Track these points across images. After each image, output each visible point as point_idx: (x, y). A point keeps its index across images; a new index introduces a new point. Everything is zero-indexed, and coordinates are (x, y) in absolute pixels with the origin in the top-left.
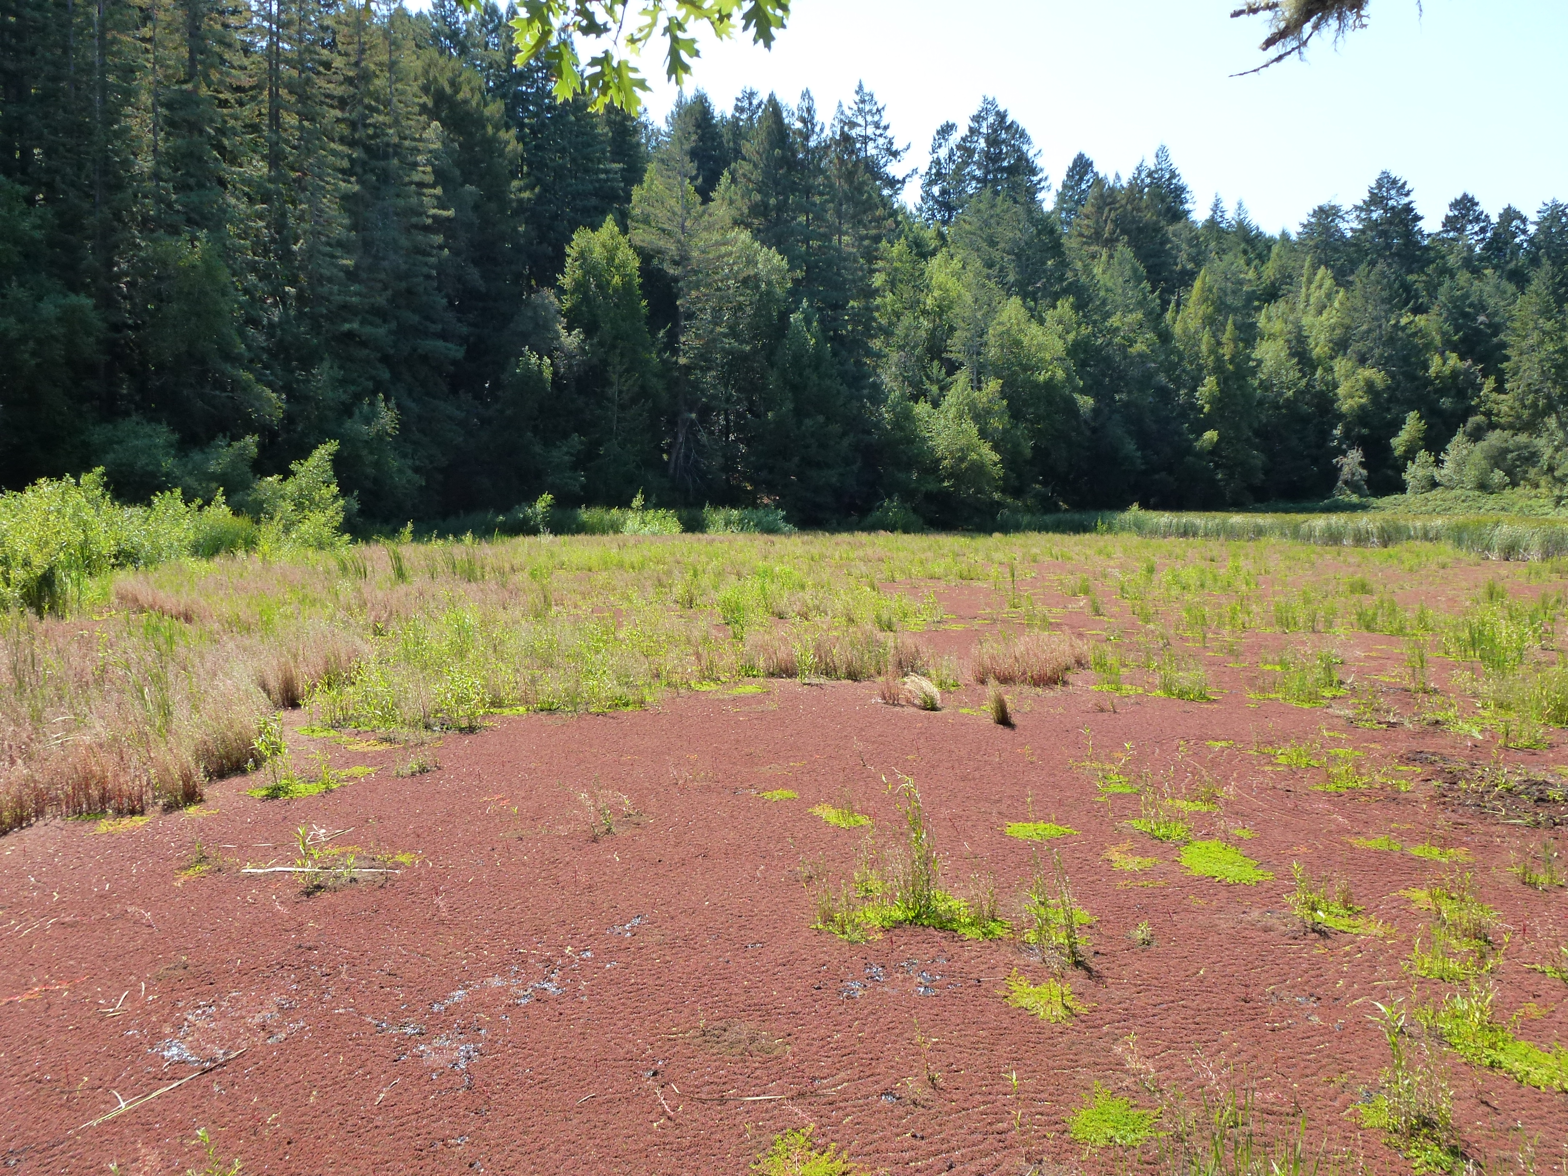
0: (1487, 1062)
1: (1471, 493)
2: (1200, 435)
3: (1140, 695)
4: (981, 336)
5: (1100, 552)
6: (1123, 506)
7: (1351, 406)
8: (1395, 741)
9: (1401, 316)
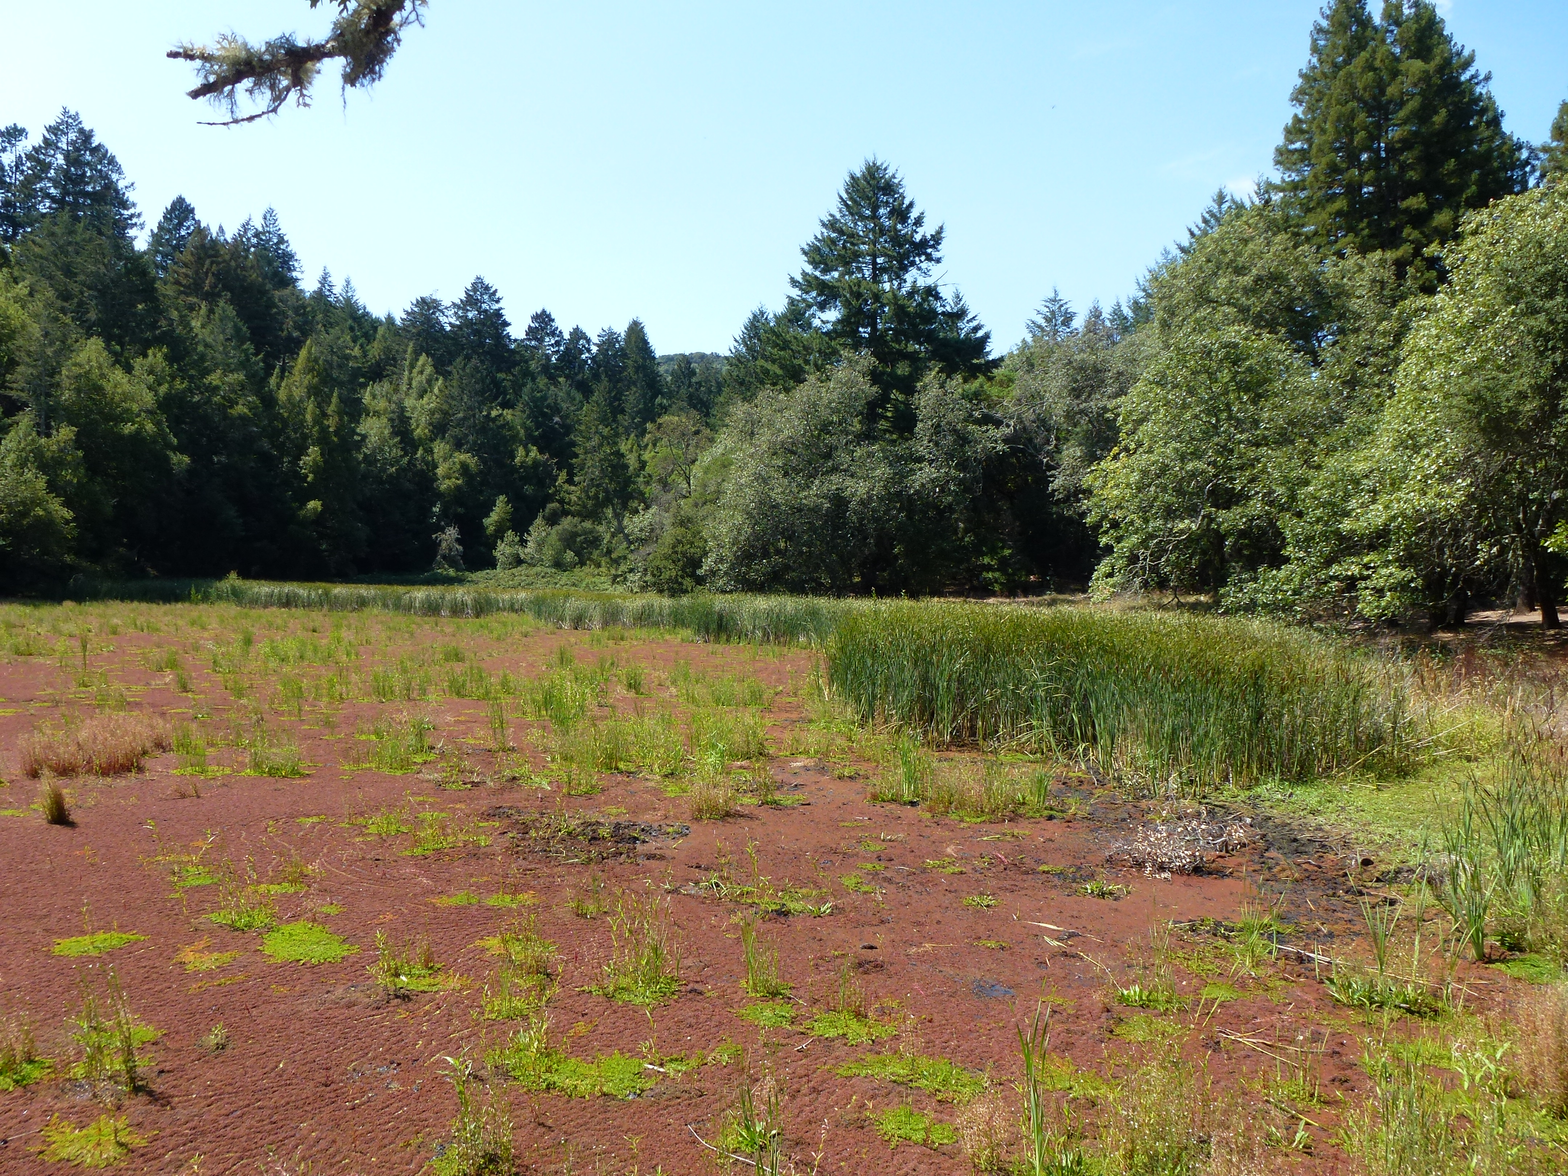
0: (544, 1085)
1: (549, 570)
2: (304, 503)
3: (229, 776)
4: (52, 375)
5: (193, 623)
6: (221, 575)
7: (449, 487)
8: (477, 799)
9: (492, 408)
